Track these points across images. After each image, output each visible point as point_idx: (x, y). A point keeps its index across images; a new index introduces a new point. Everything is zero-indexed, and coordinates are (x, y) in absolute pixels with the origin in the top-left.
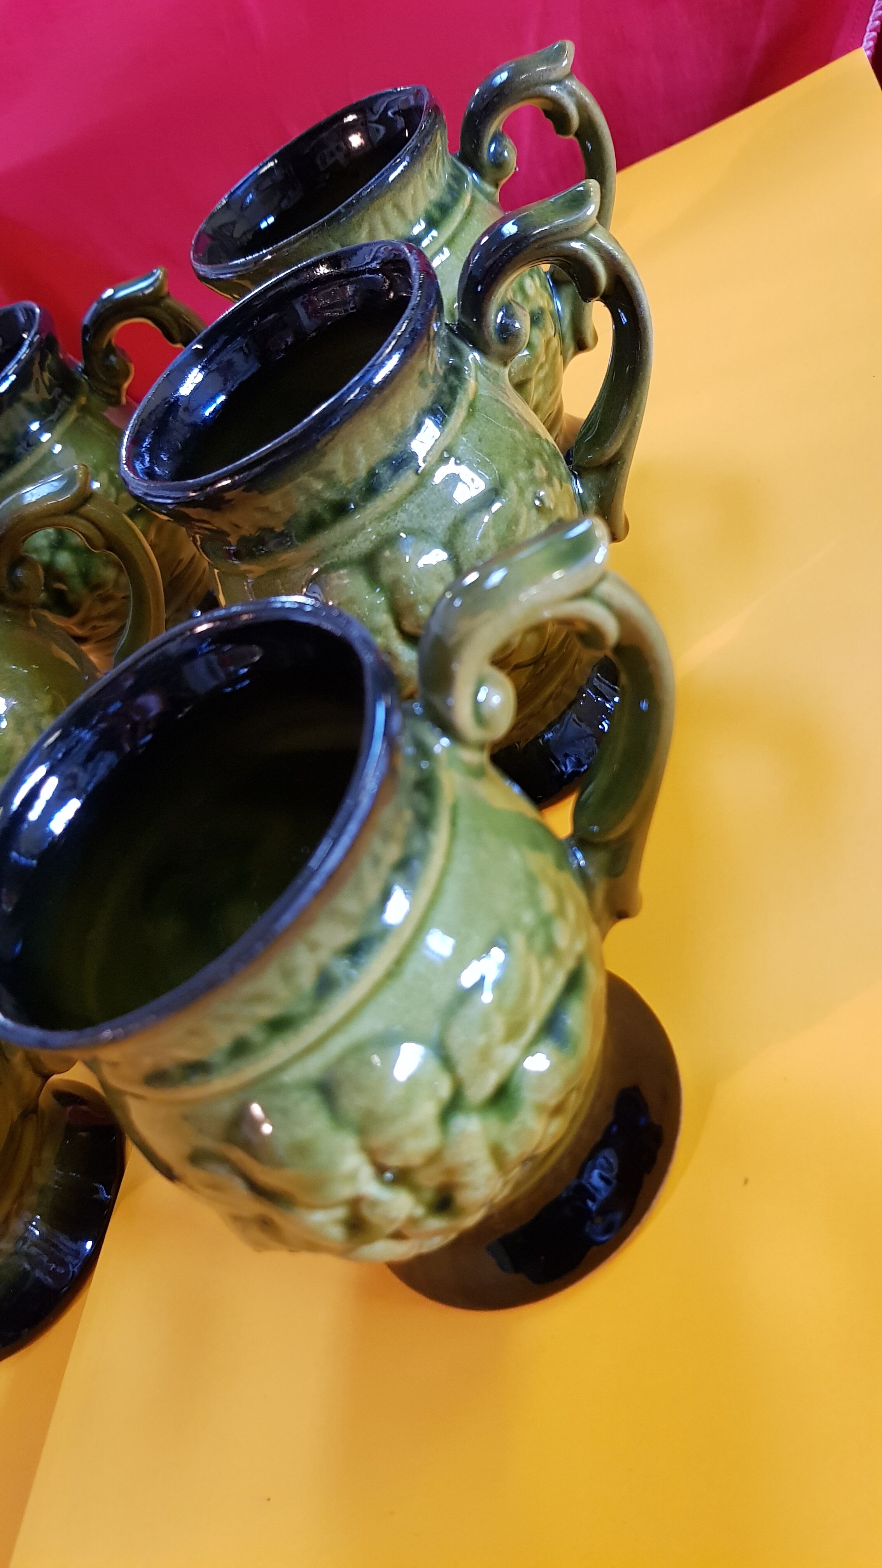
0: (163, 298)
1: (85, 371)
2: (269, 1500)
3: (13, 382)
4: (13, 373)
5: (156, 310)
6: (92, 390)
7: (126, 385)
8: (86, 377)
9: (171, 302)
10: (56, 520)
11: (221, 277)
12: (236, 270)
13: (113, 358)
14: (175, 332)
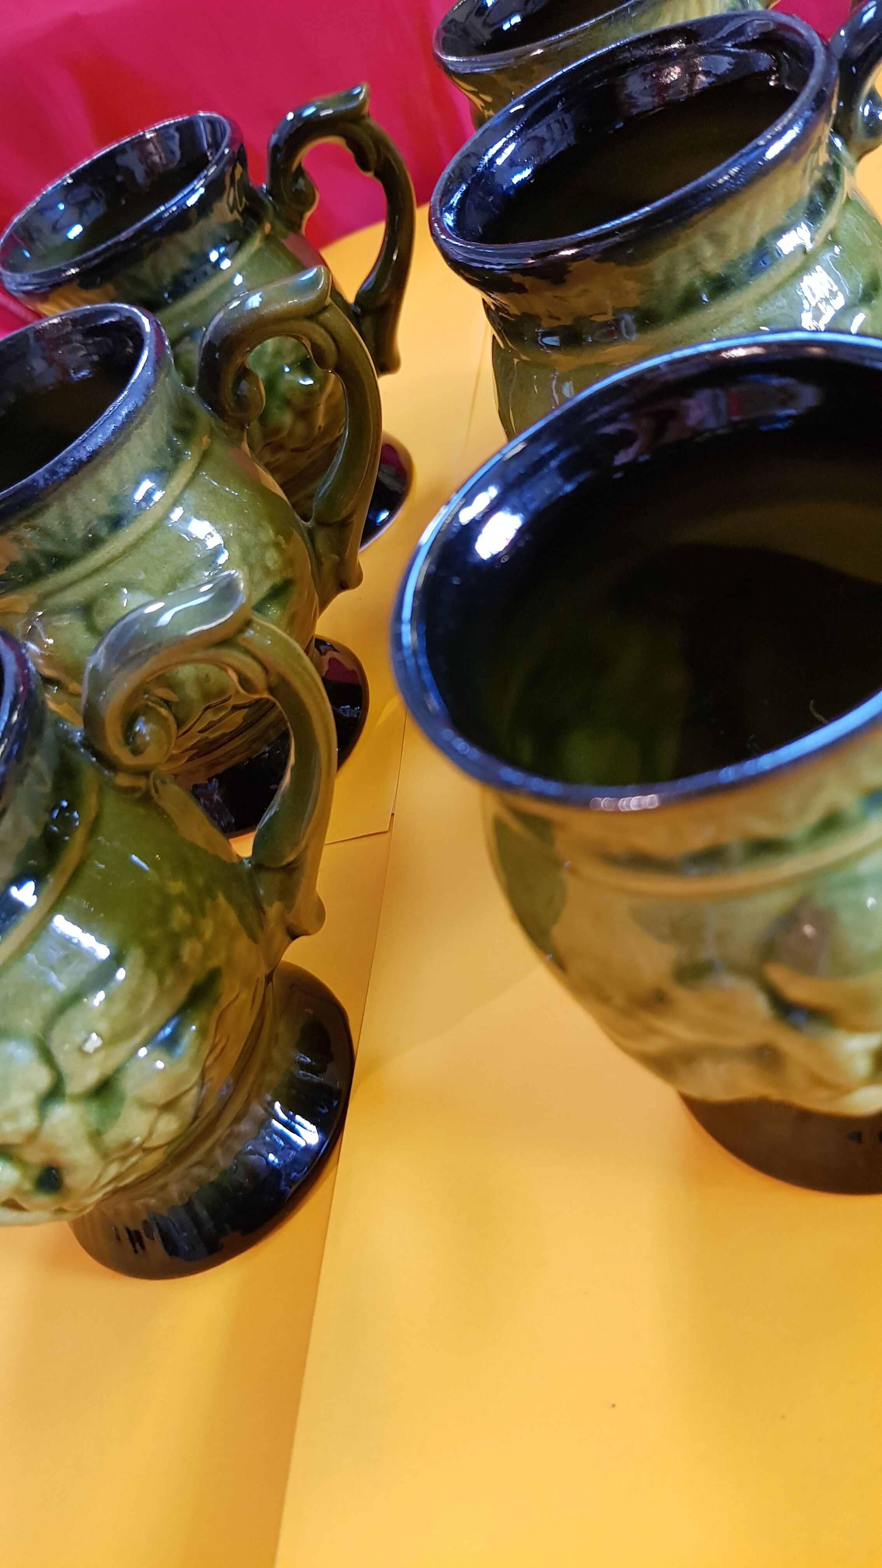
0: (363, 117)
1: (269, 192)
2: (614, 1406)
3: (202, 196)
4: (202, 186)
5: (355, 128)
6: (277, 215)
7: (308, 215)
8: (271, 198)
9: (372, 122)
10: (296, 325)
11: (477, 70)
12: (496, 64)
13: (301, 181)
14: (372, 157)
